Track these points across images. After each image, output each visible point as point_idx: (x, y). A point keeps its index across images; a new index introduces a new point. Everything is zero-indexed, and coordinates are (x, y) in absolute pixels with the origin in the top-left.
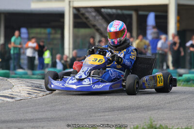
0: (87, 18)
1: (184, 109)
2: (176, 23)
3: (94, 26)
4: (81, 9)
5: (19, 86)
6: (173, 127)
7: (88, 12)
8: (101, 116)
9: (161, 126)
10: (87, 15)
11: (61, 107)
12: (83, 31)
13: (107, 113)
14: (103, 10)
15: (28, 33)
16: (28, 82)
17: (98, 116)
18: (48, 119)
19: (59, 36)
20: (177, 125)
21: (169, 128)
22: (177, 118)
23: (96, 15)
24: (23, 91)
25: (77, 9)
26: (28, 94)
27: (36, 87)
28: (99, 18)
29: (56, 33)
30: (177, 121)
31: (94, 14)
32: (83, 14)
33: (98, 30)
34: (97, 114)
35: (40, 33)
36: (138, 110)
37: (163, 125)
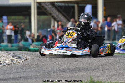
0: (46, 9)
1: (112, 69)
2: (103, 11)
3: (50, 14)
4: (42, 3)
5: (5, 56)
6: (105, 82)
7: (46, 5)
8: (58, 75)
9: (97, 81)
10: (46, 7)
11: (32, 69)
12: (43, 17)
13: (62, 73)
14: (56, 4)
15: (8, 19)
16: (10, 53)
17: (56, 75)
18: (25, 77)
19: (27, 21)
20: (108, 80)
21: (103, 82)
22: (107, 76)
23: (52, 7)
24: (8, 59)
25: (39, 3)
26: (11, 61)
27: (16, 56)
28: (53, 9)
29: (25, 19)
30: (107, 77)
31: (50, 6)
32: (43, 7)
33: (53, 17)
34: (56, 74)
35: (15, 19)
36: (82, 70)
37: (99, 81)
